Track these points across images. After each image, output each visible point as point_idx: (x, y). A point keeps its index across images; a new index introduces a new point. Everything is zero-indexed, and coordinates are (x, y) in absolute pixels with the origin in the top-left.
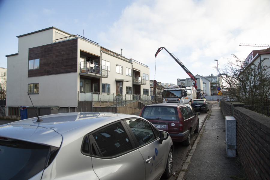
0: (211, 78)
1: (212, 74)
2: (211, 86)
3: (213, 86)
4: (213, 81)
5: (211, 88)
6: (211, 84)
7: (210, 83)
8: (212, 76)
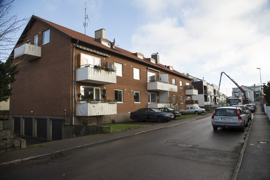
0: (254, 88)
1: (254, 85)
2: (254, 94)
3: (256, 94)
4: (255, 90)
5: (254, 96)
6: (255, 92)
7: (253, 92)
8: (255, 86)
